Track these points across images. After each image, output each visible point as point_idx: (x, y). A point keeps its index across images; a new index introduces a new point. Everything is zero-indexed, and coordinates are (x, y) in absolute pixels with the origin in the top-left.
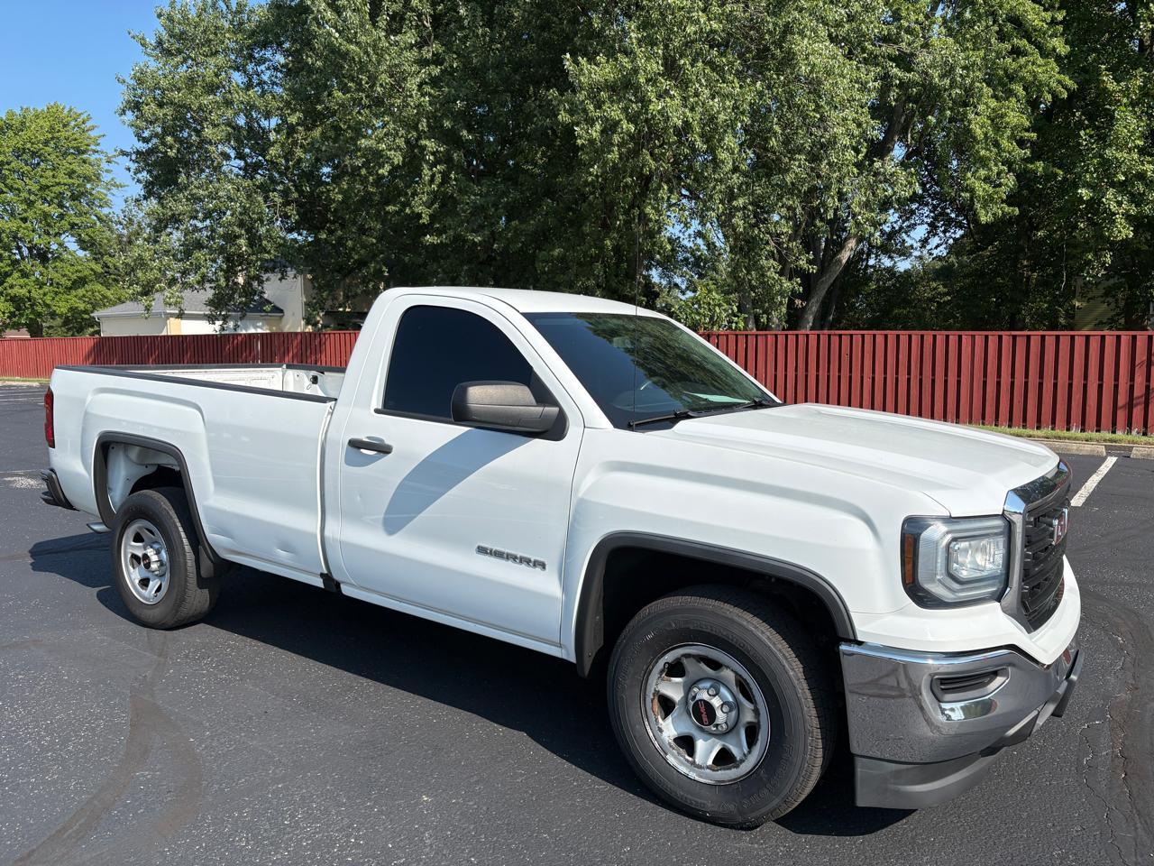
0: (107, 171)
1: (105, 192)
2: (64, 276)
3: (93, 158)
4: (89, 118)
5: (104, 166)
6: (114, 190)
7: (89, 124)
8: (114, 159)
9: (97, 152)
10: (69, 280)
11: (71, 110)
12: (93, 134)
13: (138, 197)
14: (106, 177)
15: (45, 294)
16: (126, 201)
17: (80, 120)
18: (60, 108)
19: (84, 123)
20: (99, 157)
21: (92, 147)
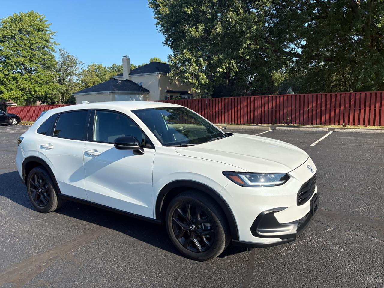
0: (52, 38)
1: (53, 46)
2: (42, 80)
3: (47, 33)
5: (51, 36)
6: (55, 46)
7: (44, 20)
8: (54, 34)
9: (48, 31)
10: (44, 81)
11: (38, 14)
12: (47, 23)
14: (52, 41)
15: (35, 87)
16: (60, 50)
17: (41, 18)
18: (34, 13)
19: (43, 18)
20: (49, 33)
21: (47, 29)
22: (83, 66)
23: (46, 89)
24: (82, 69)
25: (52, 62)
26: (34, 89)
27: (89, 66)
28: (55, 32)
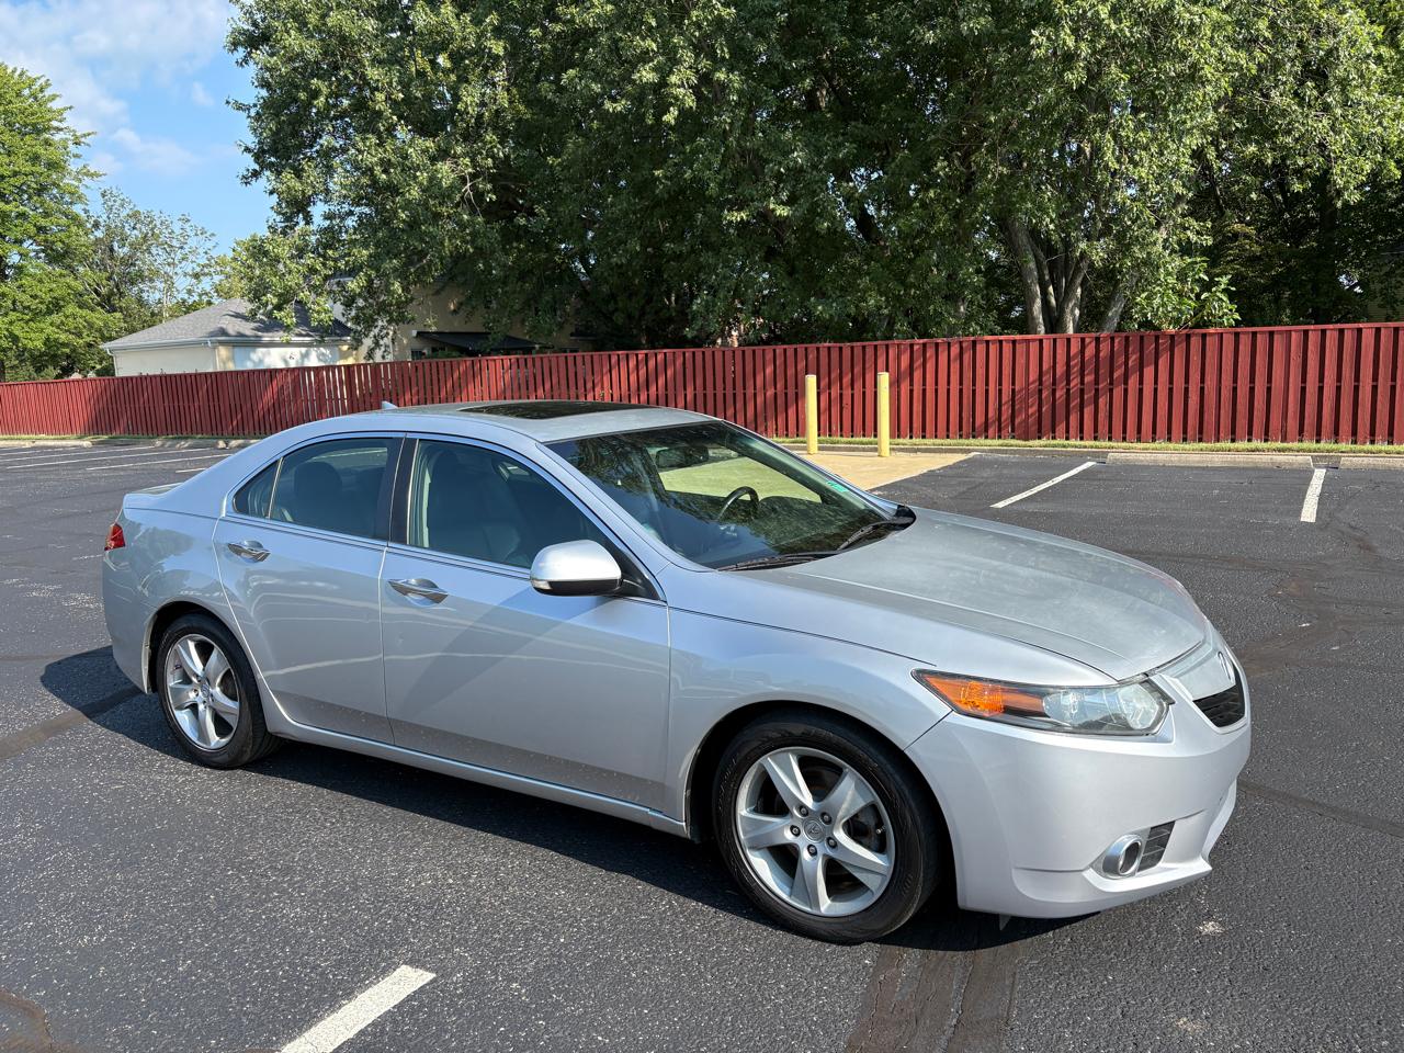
0: (76, 156)
1: (76, 184)
2: (34, 297)
3: (58, 137)
4: (48, 84)
5: (72, 147)
7: (48, 92)
8: (83, 140)
9: (62, 130)
10: (41, 303)
11: (23, 73)
12: (55, 105)
13: (246, 173)
14: (73, 166)
15: (11, 323)
16: (103, 196)
17: (36, 87)
18: (9, 71)
19: (42, 90)
20: (64, 136)
21: (55, 124)
22: (209, 245)
23: (49, 330)
24: (206, 253)
25: (69, 237)
26: (7, 330)
27: (238, 244)
28: (86, 132)
